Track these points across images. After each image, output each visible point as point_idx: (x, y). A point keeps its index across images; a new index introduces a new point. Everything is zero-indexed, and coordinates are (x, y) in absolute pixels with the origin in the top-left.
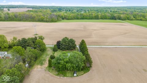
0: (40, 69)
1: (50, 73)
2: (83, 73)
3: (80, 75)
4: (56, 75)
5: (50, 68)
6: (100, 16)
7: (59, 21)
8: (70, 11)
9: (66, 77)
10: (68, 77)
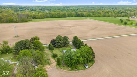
0: (51, 69)
1: (63, 70)
2: (91, 64)
3: (91, 67)
4: (70, 71)
5: (60, 66)
6: (67, 14)
7: (30, 20)
8: (33, 10)
9: (80, 71)
10: (81, 70)
